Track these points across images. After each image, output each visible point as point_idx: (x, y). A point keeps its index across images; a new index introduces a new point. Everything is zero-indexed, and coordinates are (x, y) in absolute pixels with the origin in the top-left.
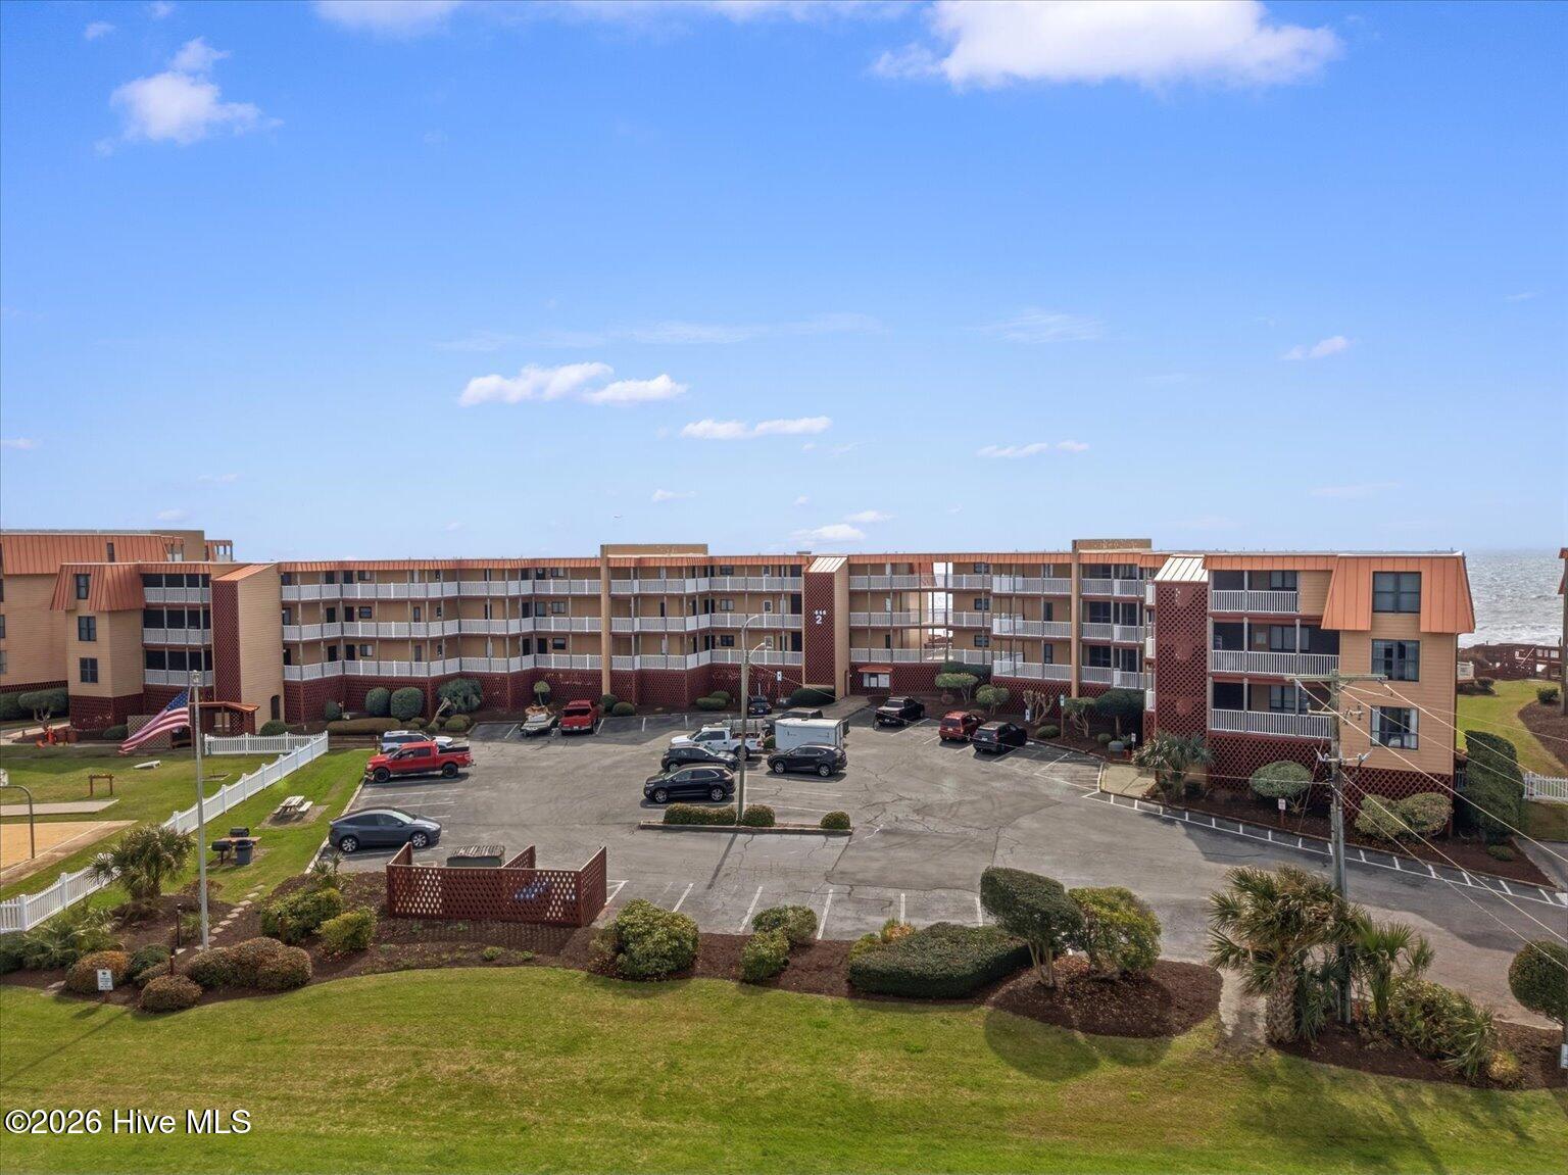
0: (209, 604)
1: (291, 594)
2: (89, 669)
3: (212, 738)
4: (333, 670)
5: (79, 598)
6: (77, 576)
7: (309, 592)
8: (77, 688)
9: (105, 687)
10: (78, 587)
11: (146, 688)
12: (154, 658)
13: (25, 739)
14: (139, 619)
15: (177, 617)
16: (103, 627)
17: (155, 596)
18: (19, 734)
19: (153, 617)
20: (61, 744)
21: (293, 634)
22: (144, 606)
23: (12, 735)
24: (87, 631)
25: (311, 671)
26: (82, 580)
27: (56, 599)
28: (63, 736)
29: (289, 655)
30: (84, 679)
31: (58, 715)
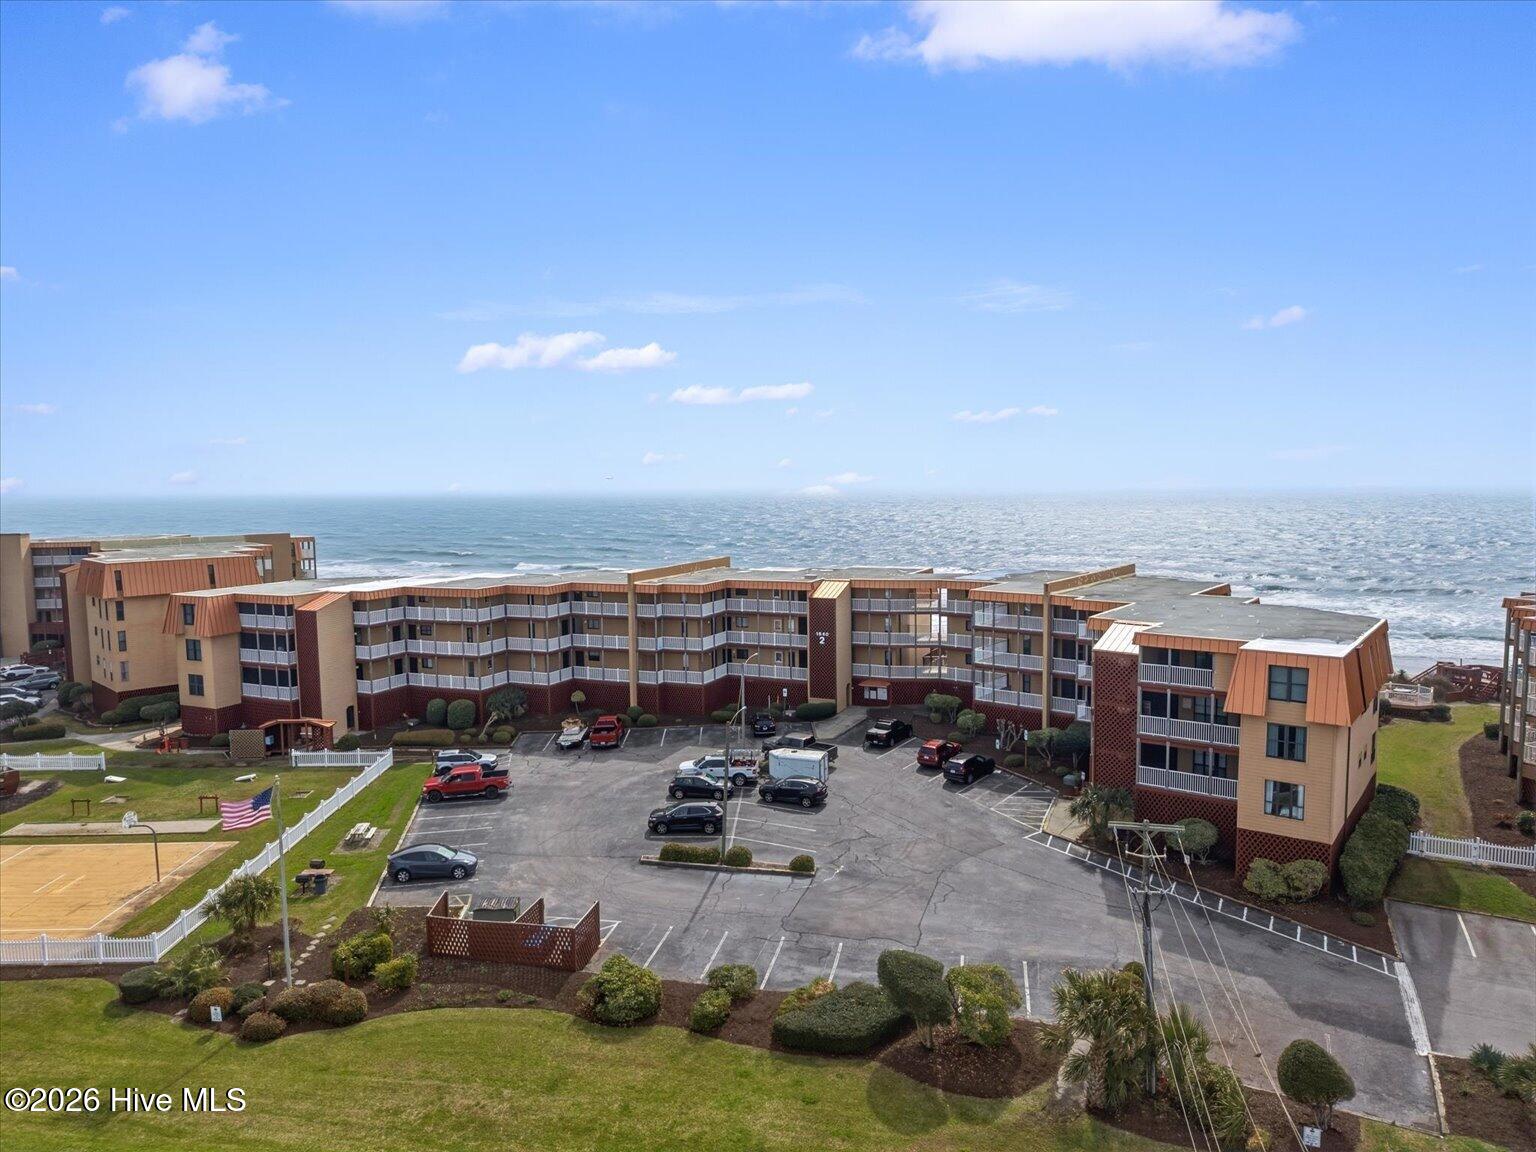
0: (293, 630)
1: (362, 618)
2: (197, 685)
3: (298, 753)
4: (398, 682)
5: (186, 623)
6: (184, 605)
7: (377, 617)
8: (186, 699)
9: (212, 699)
10: (185, 615)
11: (244, 699)
12: (249, 674)
13: (147, 744)
14: (236, 641)
15: (267, 640)
16: (206, 649)
17: (248, 621)
18: (139, 739)
19: (248, 639)
20: (175, 751)
21: (363, 653)
22: (240, 630)
23: (135, 740)
24: (193, 651)
25: (378, 686)
26: (188, 608)
27: (168, 625)
28: (175, 741)
29: (361, 670)
30: (192, 692)
31: (172, 720)
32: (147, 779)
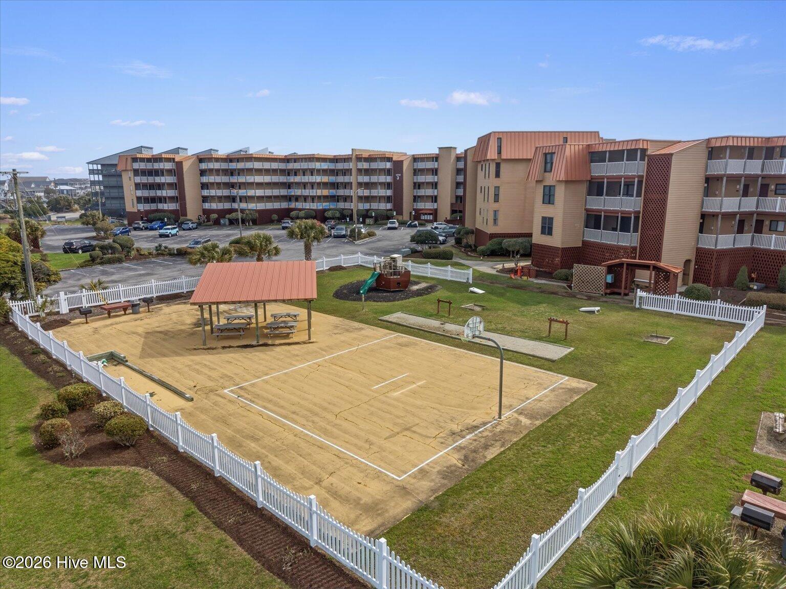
0: (643, 176)
1: (718, 167)
2: (547, 227)
3: (644, 294)
4: (744, 241)
5: (545, 171)
6: (546, 154)
7: (735, 167)
8: (538, 239)
9: (557, 240)
10: (546, 163)
11: (584, 242)
12: (594, 220)
13: (504, 271)
14: (584, 188)
15: (613, 187)
16: (560, 193)
17: (601, 170)
18: (500, 267)
19: (596, 187)
20: (525, 278)
21: (714, 205)
22: (589, 179)
23: (497, 267)
24: (549, 198)
25: (725, 241)
26: (549, 157)
27: (531, 173)
28: (524, 271)
29: (706, 221)
30: (543, 232)
31: (525, 256)
32: (501, 295)
